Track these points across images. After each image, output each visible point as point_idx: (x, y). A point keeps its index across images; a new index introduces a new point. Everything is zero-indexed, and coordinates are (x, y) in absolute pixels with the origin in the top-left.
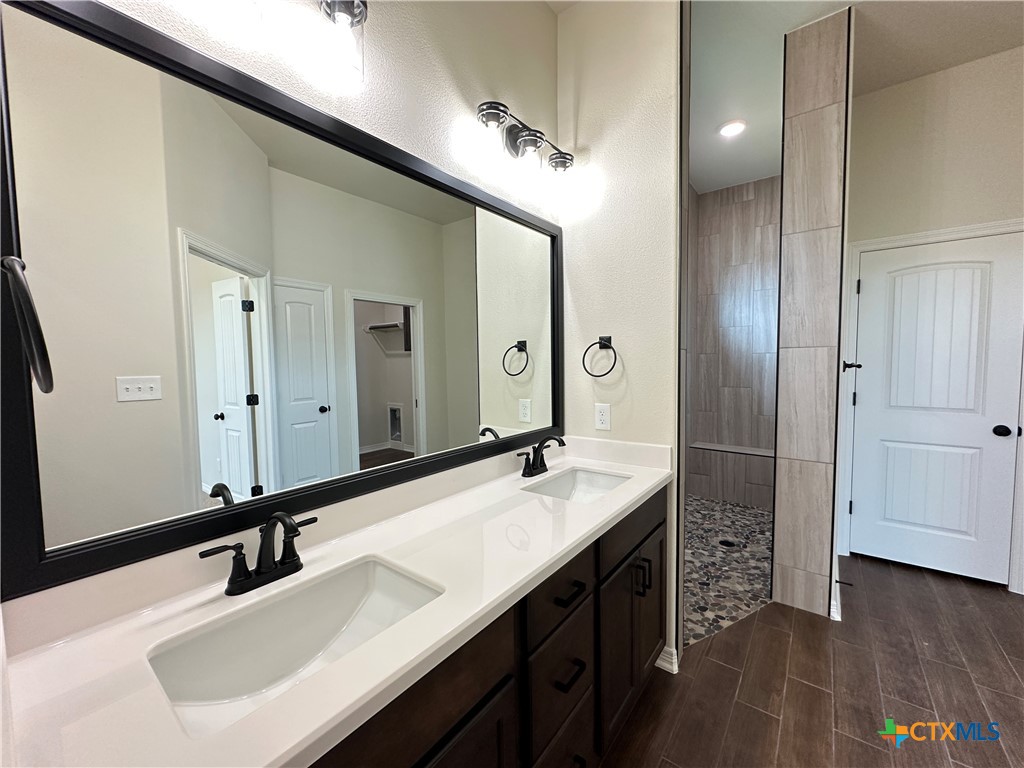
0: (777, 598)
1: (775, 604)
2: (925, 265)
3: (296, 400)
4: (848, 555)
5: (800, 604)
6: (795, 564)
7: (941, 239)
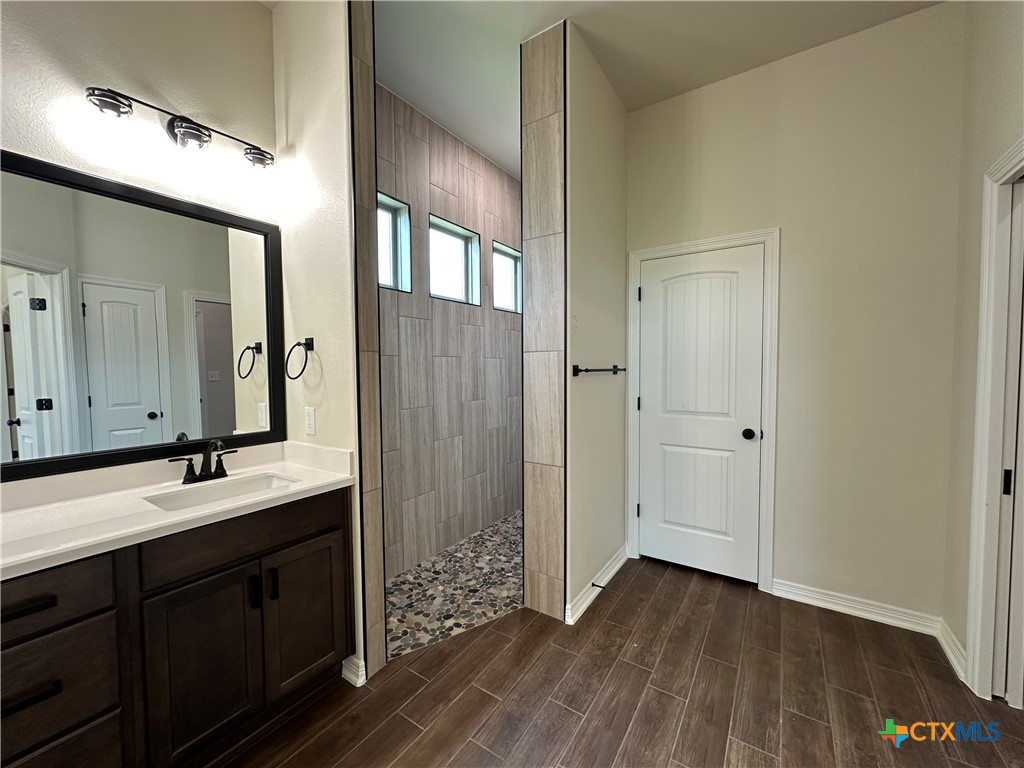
0: (528, 605)
1: (525, 609)
2: (697, 273)
3: (115, 405)
4: (638, 557)
5: (544, 610)
6: (540, 569)
7: (701, 248)
